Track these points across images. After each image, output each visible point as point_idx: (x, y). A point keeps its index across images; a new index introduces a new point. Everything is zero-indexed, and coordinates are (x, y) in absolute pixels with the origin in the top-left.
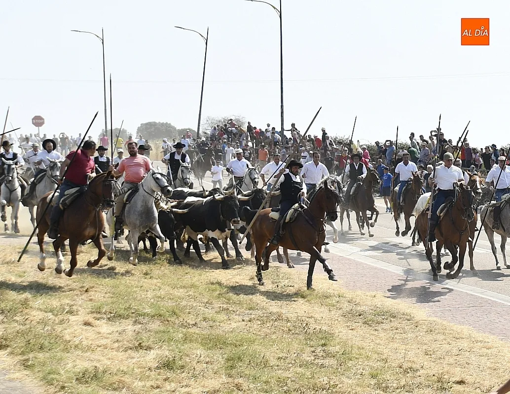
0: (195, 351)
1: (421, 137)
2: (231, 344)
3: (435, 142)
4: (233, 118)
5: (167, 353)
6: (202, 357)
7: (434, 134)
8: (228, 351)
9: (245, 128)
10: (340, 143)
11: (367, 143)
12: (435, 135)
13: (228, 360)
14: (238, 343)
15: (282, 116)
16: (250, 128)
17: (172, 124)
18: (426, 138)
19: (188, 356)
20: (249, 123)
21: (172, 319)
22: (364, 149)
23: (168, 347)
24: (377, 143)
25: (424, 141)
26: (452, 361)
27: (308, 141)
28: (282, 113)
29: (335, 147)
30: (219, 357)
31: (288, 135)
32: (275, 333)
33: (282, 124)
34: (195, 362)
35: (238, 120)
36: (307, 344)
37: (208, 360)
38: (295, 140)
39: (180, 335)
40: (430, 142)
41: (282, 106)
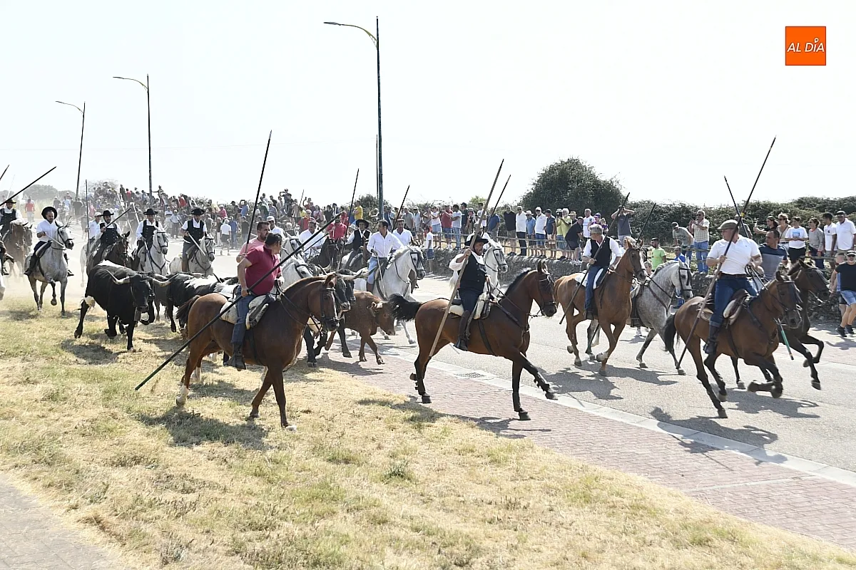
0: (76, 385)
1: (271, 197)
2: (107, 379)
3: (283, 200)
4: (108, 181)
5: (52, 386)
6: (82, 389)
7: (282, 194)
8: (105, 385)
9: (118, 190)
10: (201, 203)
11: (225, 203)
12: (283, 196)
13: (105, 392)
14: (113, 378)
15: (150, 180)
16: (122, 190)
17: (54, 187)
18: (276, 198)
19: (69, 389)
20: (121, 186)
21: (56, 357)
22: (221, 208)
23: (53, 381)
24: (233, 202)
25: (273, 201)
26: (300, 393)
27: (173, 201)
28: (150, 177)
29: (196, 206)
30: (97, 390)
31: (156, 196)
32: (145, 368)
33: (150, 187)
34: (77, 394)
35: (112, 183)
36: (173, 378)
37: (87, 392)
38: (161, 200)
39: (63, 371)
40: (278, 201)
41: (150, 171)
